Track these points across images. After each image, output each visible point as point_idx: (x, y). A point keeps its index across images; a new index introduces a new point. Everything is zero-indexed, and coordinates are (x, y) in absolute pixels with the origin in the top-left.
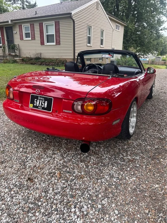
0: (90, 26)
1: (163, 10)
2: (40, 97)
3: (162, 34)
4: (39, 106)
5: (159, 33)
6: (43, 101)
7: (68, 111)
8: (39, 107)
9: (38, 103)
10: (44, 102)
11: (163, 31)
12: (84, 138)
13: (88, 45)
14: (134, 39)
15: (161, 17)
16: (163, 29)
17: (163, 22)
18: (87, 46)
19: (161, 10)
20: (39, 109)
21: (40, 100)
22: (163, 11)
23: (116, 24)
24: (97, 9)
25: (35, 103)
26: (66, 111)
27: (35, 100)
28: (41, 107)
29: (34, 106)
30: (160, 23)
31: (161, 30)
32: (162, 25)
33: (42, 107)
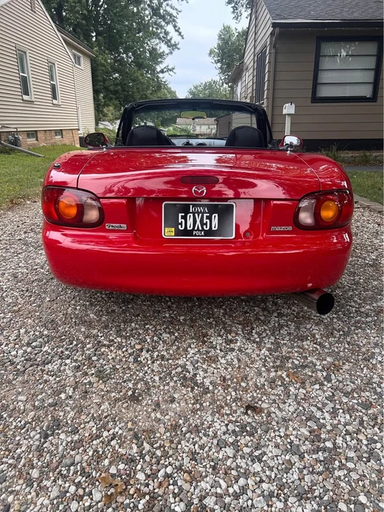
0: (22, 51)
1: (157, 29)
2: (194, 205)
3: (164, 80)
4: (193, 229)
5: (158, 77)
6: (205, 215)
7: (283, 228)
8: (194, 233)
9: (190, 222)
10: (210, 218)
11: (166, 75)
12: (310, 285)
13: (25, 97)
14: (112, 88)
15: (157, 44)
16: (165, 70)
17: (162, 55)
18: (23, 100)
19: (154, 29)
20: (195, 235)
21: (194, 213)
22: (159, 31)
23: (73, 51)
24: (32, 10)
25: (181, 224)
26: (278, 229)
27: (180, 215)
28: (201, 231)
29: (178, 233)
30: (156, 56)
31: (162, 71)
32: (161, 62)
33: (203, 229)
